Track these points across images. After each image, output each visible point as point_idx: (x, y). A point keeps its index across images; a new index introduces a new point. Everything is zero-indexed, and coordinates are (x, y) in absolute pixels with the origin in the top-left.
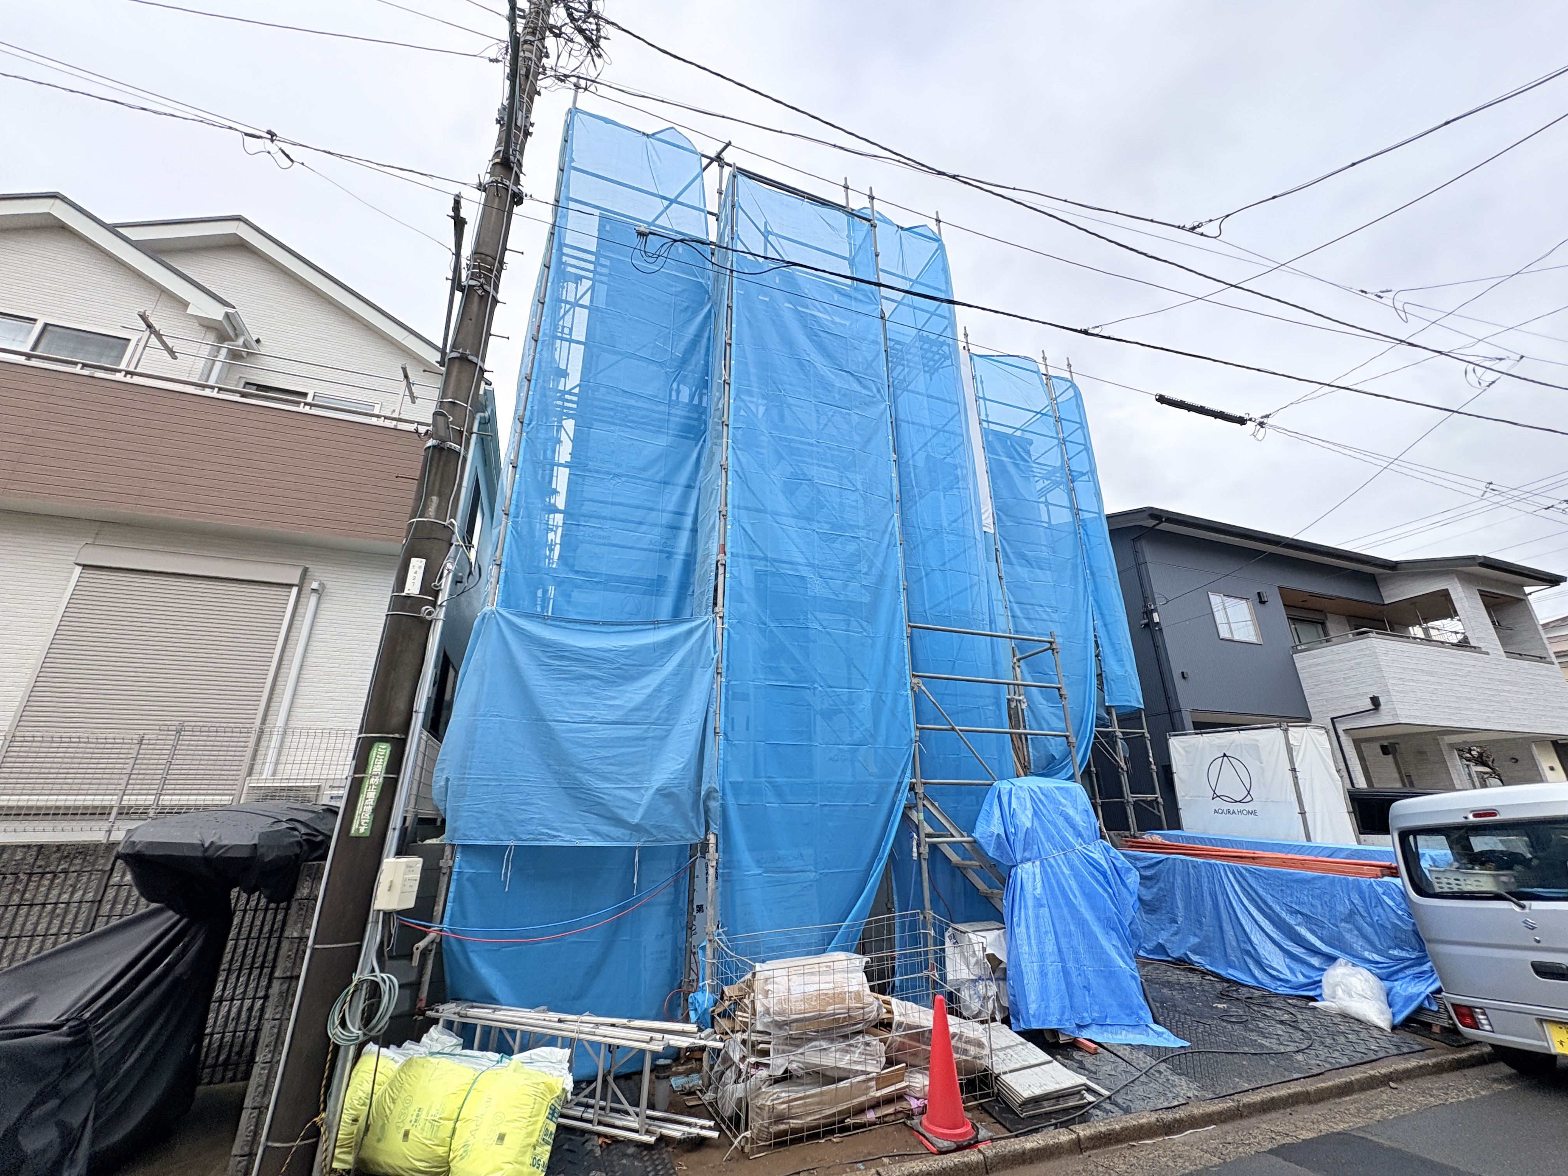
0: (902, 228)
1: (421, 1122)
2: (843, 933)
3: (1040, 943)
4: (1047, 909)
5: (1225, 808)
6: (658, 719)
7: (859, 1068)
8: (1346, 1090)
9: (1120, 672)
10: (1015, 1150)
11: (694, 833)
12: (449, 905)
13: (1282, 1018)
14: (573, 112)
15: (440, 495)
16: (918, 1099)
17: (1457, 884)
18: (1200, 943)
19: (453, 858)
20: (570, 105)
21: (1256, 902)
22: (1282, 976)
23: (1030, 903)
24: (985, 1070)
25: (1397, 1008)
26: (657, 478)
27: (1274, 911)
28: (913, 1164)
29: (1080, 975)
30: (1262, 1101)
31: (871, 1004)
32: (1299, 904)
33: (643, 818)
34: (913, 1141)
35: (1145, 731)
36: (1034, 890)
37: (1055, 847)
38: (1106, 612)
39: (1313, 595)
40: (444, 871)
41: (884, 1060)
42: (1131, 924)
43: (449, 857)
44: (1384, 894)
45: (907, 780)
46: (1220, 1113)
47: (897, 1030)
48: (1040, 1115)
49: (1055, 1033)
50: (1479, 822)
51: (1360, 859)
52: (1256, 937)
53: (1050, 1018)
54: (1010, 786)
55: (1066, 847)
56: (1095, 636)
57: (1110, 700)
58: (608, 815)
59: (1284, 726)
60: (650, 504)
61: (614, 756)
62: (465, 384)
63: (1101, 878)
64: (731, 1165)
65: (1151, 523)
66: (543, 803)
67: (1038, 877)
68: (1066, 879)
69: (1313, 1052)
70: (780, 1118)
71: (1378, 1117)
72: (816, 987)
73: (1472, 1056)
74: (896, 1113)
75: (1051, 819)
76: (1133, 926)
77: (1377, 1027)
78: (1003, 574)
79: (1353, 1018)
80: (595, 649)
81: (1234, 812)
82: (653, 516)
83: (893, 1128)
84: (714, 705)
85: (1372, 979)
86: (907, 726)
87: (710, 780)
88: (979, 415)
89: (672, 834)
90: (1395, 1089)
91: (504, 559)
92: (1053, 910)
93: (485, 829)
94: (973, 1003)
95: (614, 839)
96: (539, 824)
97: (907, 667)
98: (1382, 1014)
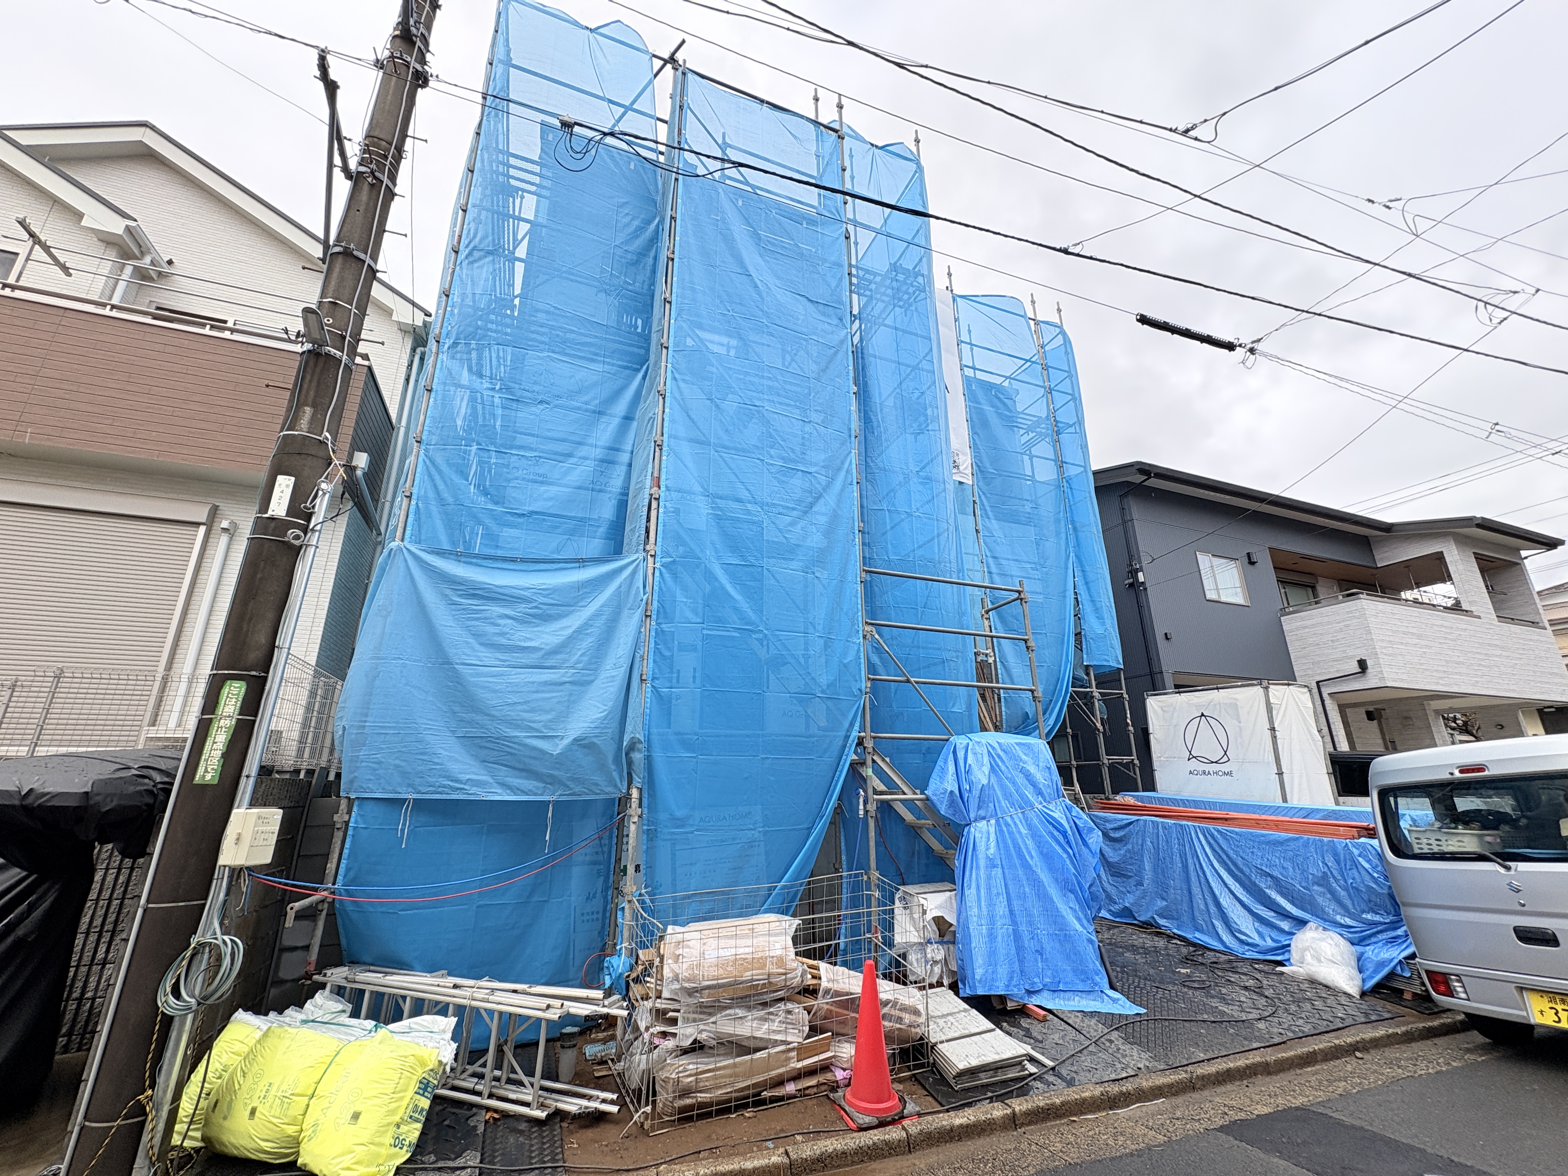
0: (876, 146)
1: (270, 1099)
2: (777, 893)
3: (991, 905)
4: (1000, 870)
5: (1201, 769)
6: (578, 663)
7: (779, 1037)
8: (1309, 1060)
9: (1100, 630)
10: (943, 1126)
11: (616, 786)
12: (343, 861)
13: (1247, 984)
15: (314, 406)
16: (844, 1070)
17: (1438, 845)
18: (1167, 906)
19: (349, 812)
21: (1227, 864)
22: (1250, 940)
23: (982, 863)
24: (921, 1039)
25: (1368, 973)
26: (591, 407)
27: (1244, 874)
28: (828, 1142)
29: (1033, 938)
30: (1217, 1072)
31: (795, 970)
32: (1271, 866)
34: (832, 1116)
35: (1124, 691)
36: (987, 849)
37: (1012, 805)
38: (1087, 568)
39: (1304, 557)
40: (336, 826)
41: (807, 1029)
42: (1091, 886)
43: (345, 811)
44: (1359, 856)
45: (855, 734)
46: (1171, 1086)
47: (823, 997)
48: (977, 1087)
49: (1002, 999)
50: (1465, 778)
51: (1337, 819)
52: (1226, 901)
53: (997, 984)
54: (968, 741)
55: (1024, 805)
56: (1076, 593)
57: (1089, 660)
58: (521, 766)
59: (1265, 683)
60: (578, 438)
61: (527, 702)
62: (350, 283)
63: (1061, 838)
64: (628, 1143)
65: (1139, 478)
66: (447, 753)
67: (993, 837)
68: (1023, 839)
69: (1276, 1020)
70: (686, 1092)
71: (1340, 1091)
72: (733, 951)
73: (1443, 1024)
74: (818, 1085)
75: (1010, 776)
76: (1093, 889)
77: (1345, 993)
78: (980, 527)
79: (1320, 984)
80: (511, 587)
81: (1209, 773)
82: (582, 451)
83: (815, 1101)
84: (642, 653)
85: (1344, 944)
86: (857, 677)
87: (634, 730)
88: (961, 360)
89: (593, 788)
90: (1362, 1058)
91: (415, 491)
92: (1006, 871)
93: (382, 781)
94: (920, 967)
95: (525, 793)
96: (441, 776)
97: (860, 613)
98: (1352, 980)
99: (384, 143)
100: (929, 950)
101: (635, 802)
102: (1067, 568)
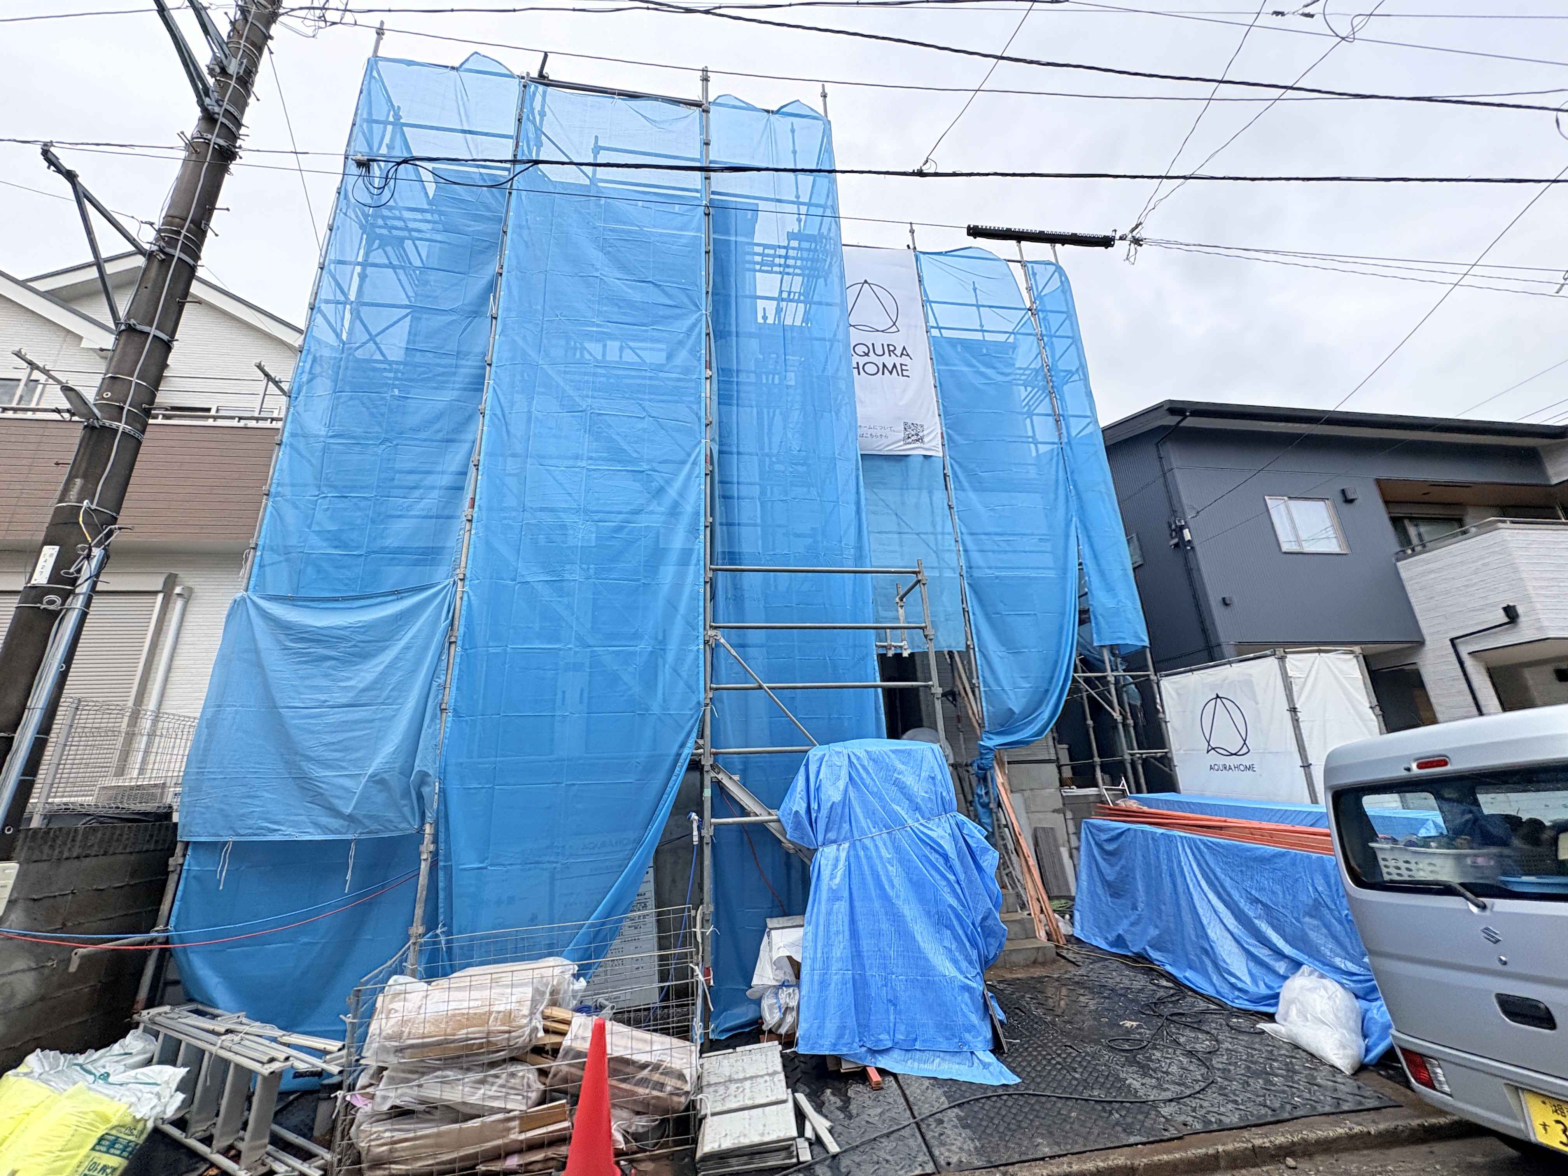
0: (768, 111)
3: (828, 945)
5: (1221, 763)
6: (387, 699)
7: (496, 1104)
11: (409, 822)
12: (177, 903)
13: (1198, 1047)
14: (374, 62)
15: (85, 477)
17: (1408, 870)
19: (184, 856)
21: (1215, 886)
22: (1240, 985)
23: (826, 895)
24: (687, 1109)
25: (1372, 1039)
26: (440, 436)
27: (1233, 899)
29: (886, 986)
31: (521, 1027)
32: (1260, 890)
33: (355, 808)
35: (1151, 672)
36: (831, 879)
37: (875, 824)
38: (1094, 533)
39: (1435, 484)
40: (171, 869)
41: (536, 1095)
42: (984, 919)
43: (180, 854)
45: (687, 751)
47: (564, 1057)
49: (838, 1059)
52: (1214, 932)
53: (823, 1042)
54: (827, 751)
55: (892, 824)
56: (1080, 564)
57: (1099, 639)
58: (328, 806)
59: (1279, 653)
60: (427, 467)
61: (340, 742)
62: (130, 357)
63: (940, 864)
65: (1172, 420)
66: (269, 795)
67: (842, 863)
69: (1194, 1102)
72: (457, 1005)
74: (546, 1160)
75: (875, 790)
77: (1332, 1066)
78: (954, 503)
79: (1304, 1051)
80: (332, 628)
81: (1231, 768)
82: (429, 480)
84: (441, 681)
86: (694, 687)
87: (425, 762)
88: (926, 322)
89: (387, 824)
90: (1295, 1168)
91: (260, 543)
92: (857, 904)
93: (208, 825)
94: (771, 1013)
95: (332, 832)
96: (260, 818)
97: (701, 617)
98: (1344, 1047)
99: (177, 220)
100: (783, 995)
101: (428, 838)
102: (1067, 536)
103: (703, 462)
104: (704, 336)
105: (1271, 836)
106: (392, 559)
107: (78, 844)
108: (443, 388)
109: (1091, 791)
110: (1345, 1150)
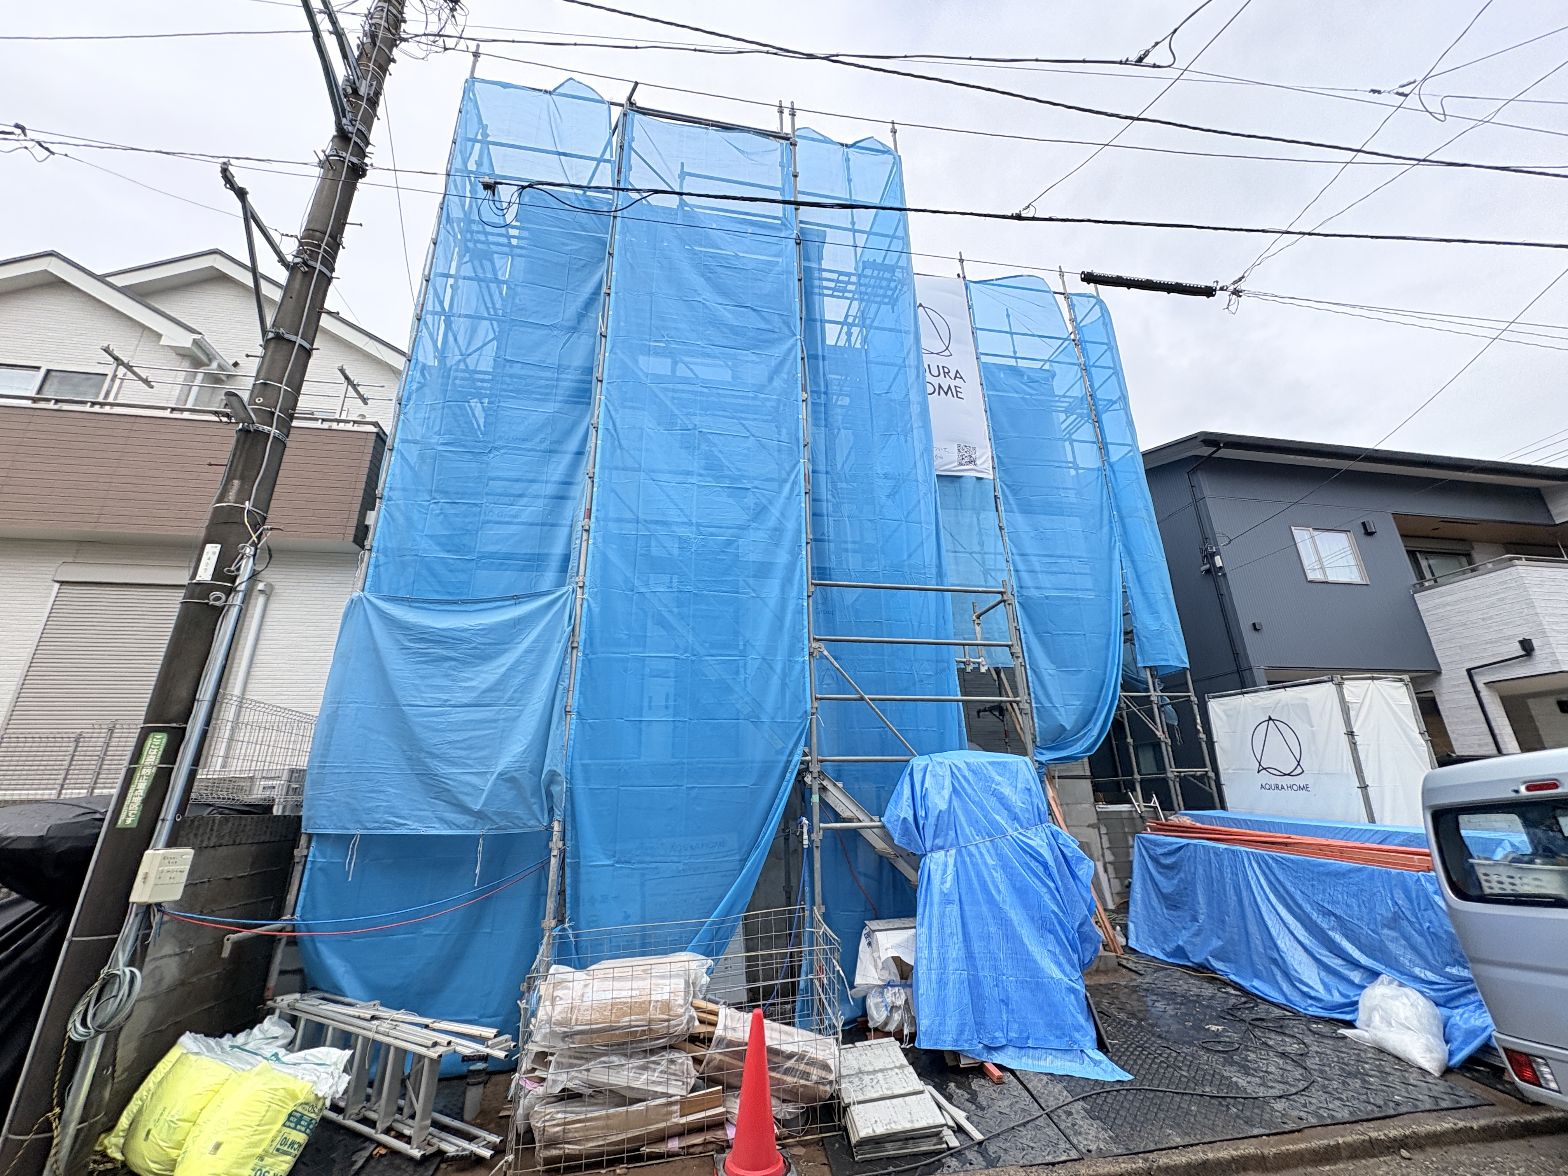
0: (847, 145)
1: (162, 1122)
2: (706, 930)
3: (943, 946)
4: (956, 905)
5: (1273, 783)
6: (511, 699)
7: (659, 1089)
9: (1157, 628)
11: (537, 820)
12: (302, 893)
13: (1288, 1049)
14: (472, 81)
15: (242, 478)
17: (1512, 884)
18: (1222, 947)
19: (308, 848)
20: (468, 75)
21: (1285, 899)
22: (1313, 993)
23: (936, 898)
24: (832, 1097)
25: (1456, 1044)
26: (543, 446)
27: (1304, 911)
29: (997, 986)
30: (1188, 1164)
31: (679, 1016)
32: (1333, 903)
33: (483, 805)
35: (1192, 694)
36: (942, 883)
37: (979, 832)
38: (1137, 557)
39: (1445, 521)
40: (296, 860)
41: (693, 1081)
42: (1081, 925)
43: (305, 846)
44: (1435, 893)
45: (797, 758)
47: (717, 1046)
48: (880, 1159)
49: (956, 1055)
50: (1535, 797)
52: (1284, 943)
53: (944, 1038)
54: (929, 762)
55: (994, 832)
56: (1124, 587)
57: (1142, 659)
58: (455, 802)
59: (1337, 679)
60: (531, 476)
61: (464, 740)
62: (279, 364)
63: (1040, 871)
65: (1206, 451)
66: (393, 791)
67: (951, 869)
68: (989, 870)
69: (1303, 1099)
70: (552, 1143)
72: (610, 994)
74: (705, 1143)
75: (977, 799)
76: (1086, 928)
77: (1420, 1068)
78: (1004, 524)
79: (1389, 1054)
80: (451, 629)
81: (1283, 788)
82: (534, 488)
83: (697, 1161)
84: (566, 684)
85: (1422, 1003)
86: (801, 698)
87: (554, 762)
88: (976, 349)
89: (516, 821)
90: (1409, 1159)
91: (375, 544)
92: (966, 908)
93: (334, 818)
94: (878, 1013)
95: (459, 827)
96: (386, 813)
97: (806, 630)
98: (1431, 1052)
99: (317, 234)
100: (889, 993)
101: (556, 836)
102: (1111, 559)
103: (803, 481)
104: (799, 360)
105: (1342, 853)
106: (501, 564)
107: (215, 834)
108: (544, 400)
109: (1125, 807)
110: (1451, 1143)
